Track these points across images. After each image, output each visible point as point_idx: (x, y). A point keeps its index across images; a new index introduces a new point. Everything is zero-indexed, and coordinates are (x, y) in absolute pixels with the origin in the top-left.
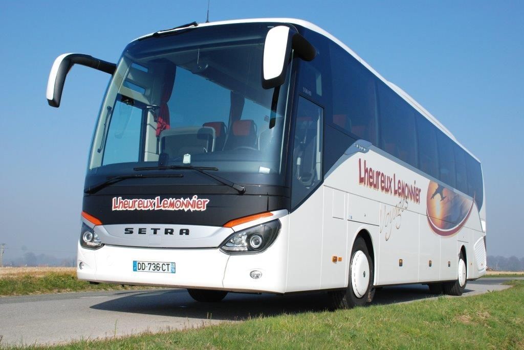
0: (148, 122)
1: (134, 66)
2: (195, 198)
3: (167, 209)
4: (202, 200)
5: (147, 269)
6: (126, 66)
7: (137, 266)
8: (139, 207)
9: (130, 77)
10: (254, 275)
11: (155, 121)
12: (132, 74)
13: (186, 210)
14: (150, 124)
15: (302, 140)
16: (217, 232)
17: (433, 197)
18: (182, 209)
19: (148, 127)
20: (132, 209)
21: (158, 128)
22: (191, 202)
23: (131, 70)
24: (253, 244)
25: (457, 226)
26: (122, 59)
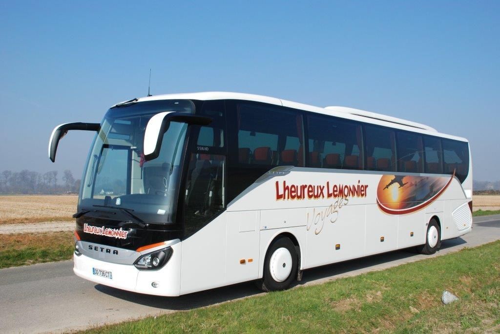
0: (133, 158)
1: (116, 121)
2: (121, 229)
3: (107, 235)
4: (125, 231)
5: (99, 274)
6: (109, 124)
7: (95, 271)
8: (95, 232)
9: (113, 130)
10: (154, 285)
11: (139, 156)
12: (115, 129)
13: (116, 237)
14: (134, 160)
15: (215, 177)
16: (132, 254)
17: (387, 187)
18: (114, 236)
19: (133, 161)
20: (92, 233)
21: (141, 161)
22: (119, 232)
23: (114, 126)
24: (154, 263)
25: (426, 202)
26: (105, 121)
